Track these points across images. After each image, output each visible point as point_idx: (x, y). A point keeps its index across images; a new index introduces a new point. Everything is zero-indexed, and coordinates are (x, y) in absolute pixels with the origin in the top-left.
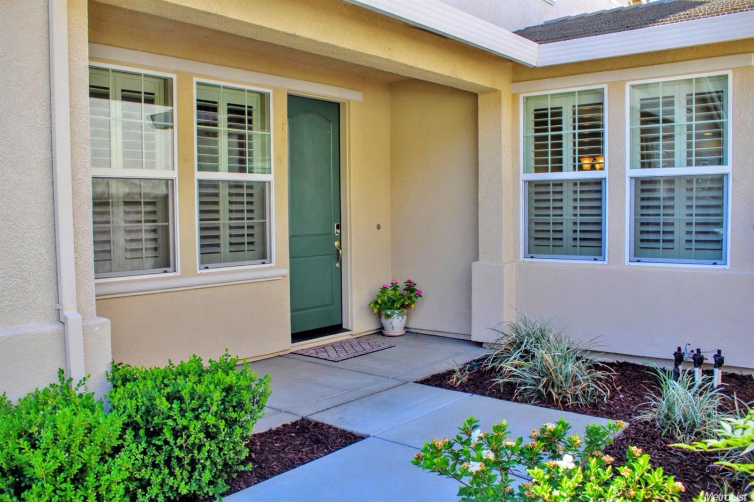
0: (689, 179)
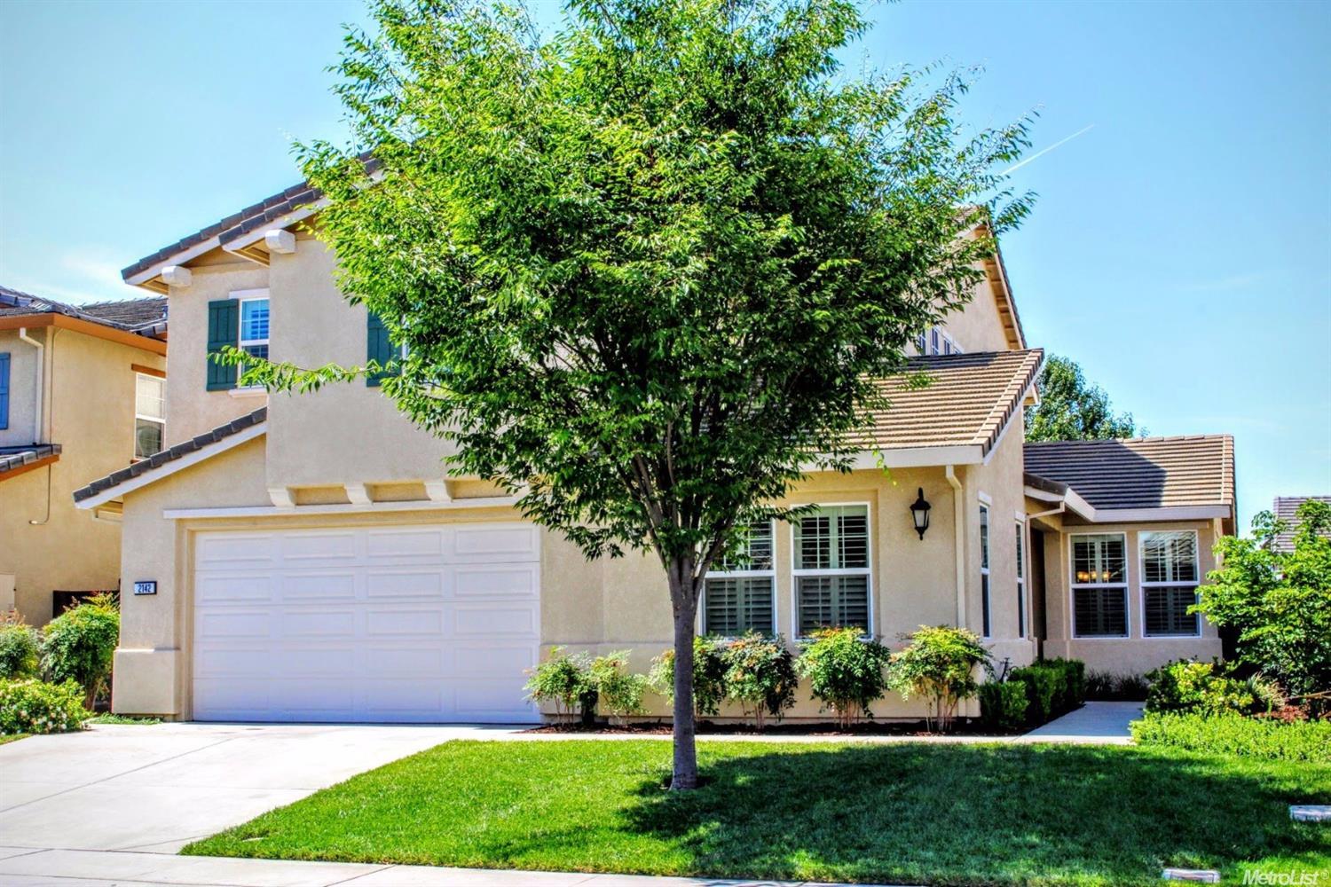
0: (1176, 588)
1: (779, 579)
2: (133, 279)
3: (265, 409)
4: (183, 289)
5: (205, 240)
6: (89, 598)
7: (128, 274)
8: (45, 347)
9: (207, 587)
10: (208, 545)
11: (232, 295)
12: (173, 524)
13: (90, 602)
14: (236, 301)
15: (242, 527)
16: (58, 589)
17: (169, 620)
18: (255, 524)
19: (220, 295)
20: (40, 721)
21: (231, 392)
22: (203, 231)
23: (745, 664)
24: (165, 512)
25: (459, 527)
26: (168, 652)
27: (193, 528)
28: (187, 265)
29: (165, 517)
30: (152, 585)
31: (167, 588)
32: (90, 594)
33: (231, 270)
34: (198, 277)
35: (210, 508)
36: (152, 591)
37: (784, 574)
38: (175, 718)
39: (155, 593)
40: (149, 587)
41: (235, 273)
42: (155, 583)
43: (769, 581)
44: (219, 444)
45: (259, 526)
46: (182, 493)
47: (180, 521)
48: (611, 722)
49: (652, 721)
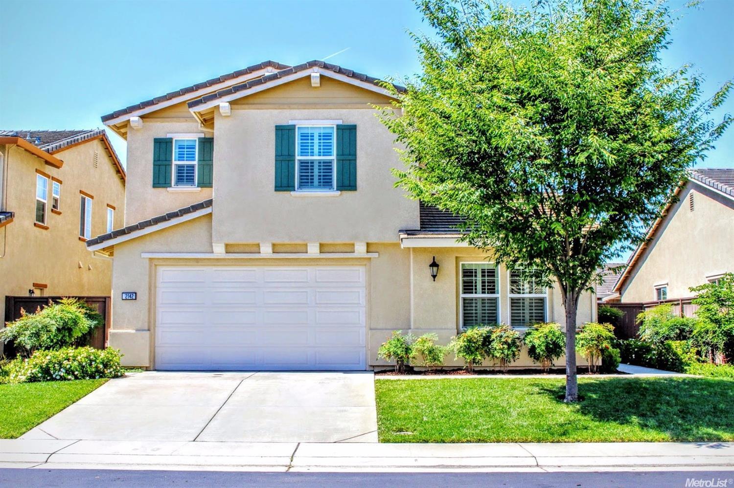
1: (502, 299)
2: (107, 122)
3: (212, 200)
4: (137, 130)
5: (156, 104)
6: (60, 301)
7: (105, 119)
8: (4, 155)
9: (163, 295)
10: (165, 274)
11: (169, 136)
12: (147, 261)
13: (62, 303)
14: (171, 139)
15: (191, 264)
16: (8, 295)
17: (144, 315)
18: (198, 262)
19: (161, 135)
20: (109, 371)
21: (169, 189)
22: (155, 99)
23: (503, 340)
24: (142, 254)
25: (318, 268)
26: (144, 332)
27: (156, 264)
28: (142, 117)
29: (142, 257)
30: (134, 294)
31: (143, 295)
32: (60, 298)
33: (168, 122)
34: (147, 124)
35: (171, 253)
36: (134, 297)
37: (504, 296)
38: (147, 369)
39: (136, 299)
40: (132, 296)
41: (171, 123)
42: (136, 293)
43: (496, 299)
44: (182, 217)
45: (199, 264)
46: (152, 245)
47: (151, 259)
48: (415, 369)
49: (438, 368)
